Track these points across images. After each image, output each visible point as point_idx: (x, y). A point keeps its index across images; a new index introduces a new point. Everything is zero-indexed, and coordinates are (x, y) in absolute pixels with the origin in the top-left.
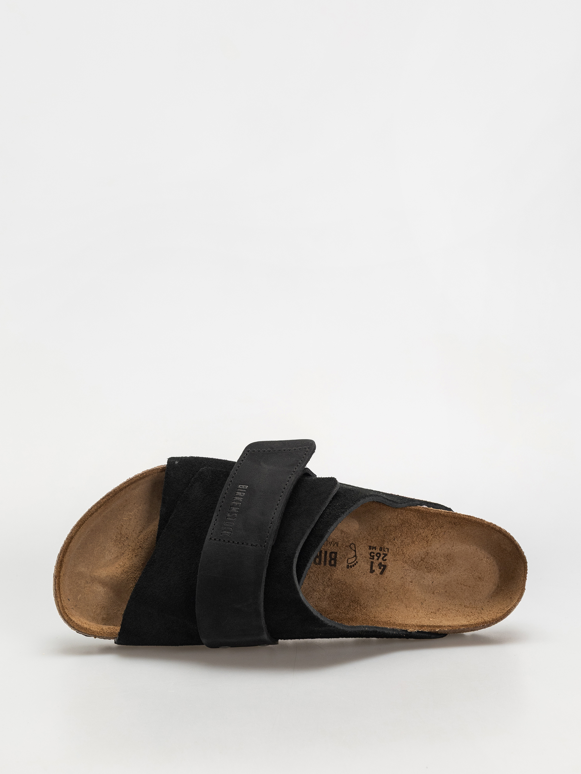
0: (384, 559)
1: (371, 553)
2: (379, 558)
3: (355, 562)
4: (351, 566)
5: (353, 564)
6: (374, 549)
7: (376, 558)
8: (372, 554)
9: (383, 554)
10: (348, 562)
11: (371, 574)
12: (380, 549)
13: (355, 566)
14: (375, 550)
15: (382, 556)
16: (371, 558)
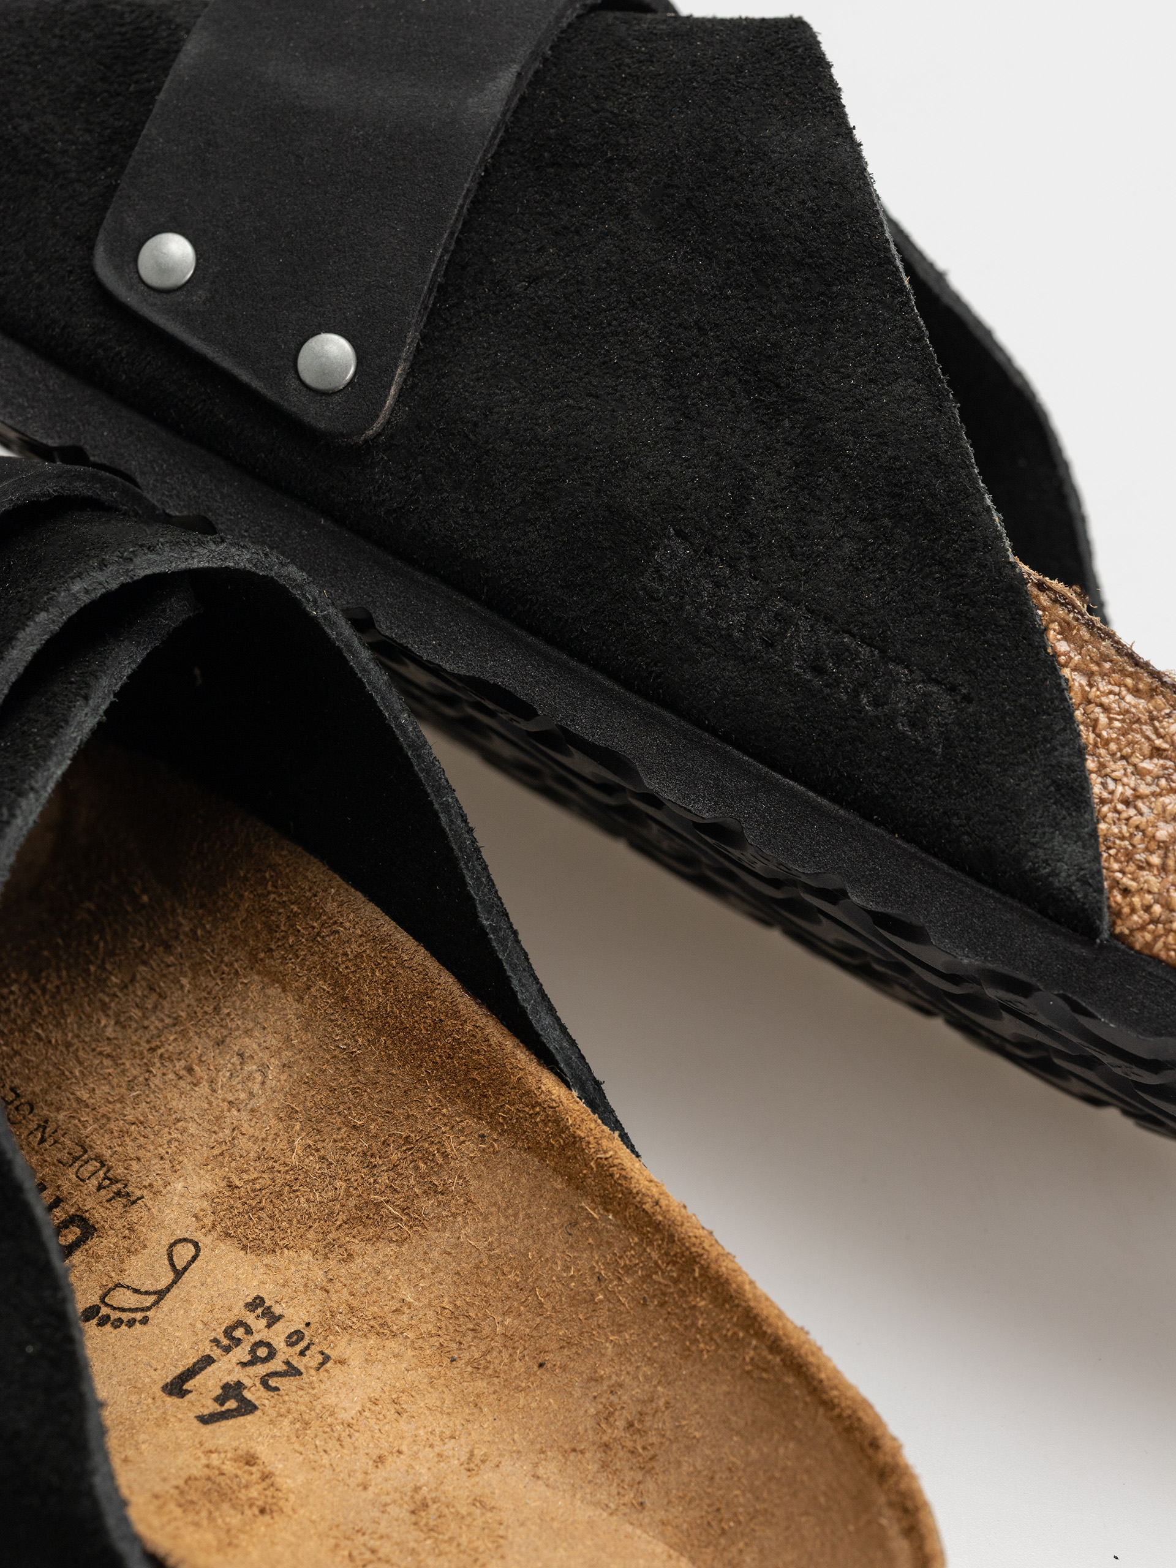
0: (272, 1382)
1: (240, 1323)
2: (254, 1361)
3: (139, 1316)
4: (108, 1317)
5: (125, 1316)
6: (263, 1322)
7: (242, 1353)
8: (239, 1333)
9: (287, 1363)
10: (107, 1300)
11: (159, 1393)
12: (290, 1336)
13: (123, 1327)
14: (269, 1326)
15: (277, 1365)
16: (216, 1341)
